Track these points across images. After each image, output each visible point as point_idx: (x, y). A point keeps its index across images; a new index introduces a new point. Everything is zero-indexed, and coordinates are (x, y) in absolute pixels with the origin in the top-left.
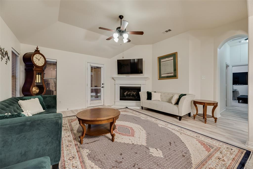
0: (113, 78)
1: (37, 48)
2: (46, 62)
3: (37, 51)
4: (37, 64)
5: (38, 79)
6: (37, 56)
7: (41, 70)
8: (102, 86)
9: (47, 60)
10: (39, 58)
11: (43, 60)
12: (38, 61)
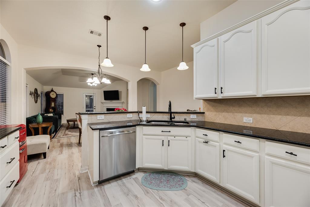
0: (102, 103)
1: (52, 89)
2: (57, 95)
3: (52, 91)
4: (52, 97)
5: (53, 105)
6: (52, 93)
7: (55, 100)
8: (95, 108)
9: (57, 93)
10: (53, 94)
11: (56, 94)
12: (53, 95)
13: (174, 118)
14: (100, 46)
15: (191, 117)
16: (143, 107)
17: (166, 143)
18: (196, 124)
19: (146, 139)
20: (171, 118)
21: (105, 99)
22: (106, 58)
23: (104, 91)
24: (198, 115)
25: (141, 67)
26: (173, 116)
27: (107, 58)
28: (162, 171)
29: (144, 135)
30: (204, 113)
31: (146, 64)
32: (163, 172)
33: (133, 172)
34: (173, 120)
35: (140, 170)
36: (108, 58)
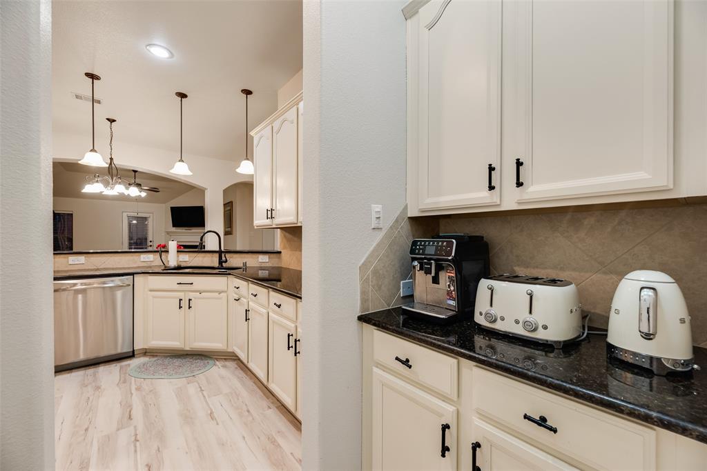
0: (168, 233)
8: (151, 244)
13: (226, 261)
14: (114, 121)
15: (260, 261)
16: (170, 242)
17: (185, 304)
18: (267, 272)
19: (154, 297)
20: (221, 262)
21: (174, 226)
22: (91, 151)
23: (171, 208)
24: (272, 255)
25: (171, 169)
26: (224, 259)
27: (93, 150)
28: (185, 353)
29: (151, 291)
30: (280, 252)
31: (183, 161)
32: (187, 355)
33: (132, 355)
34: (224, 265)
35: (145, 353)
36: (96, 151)
